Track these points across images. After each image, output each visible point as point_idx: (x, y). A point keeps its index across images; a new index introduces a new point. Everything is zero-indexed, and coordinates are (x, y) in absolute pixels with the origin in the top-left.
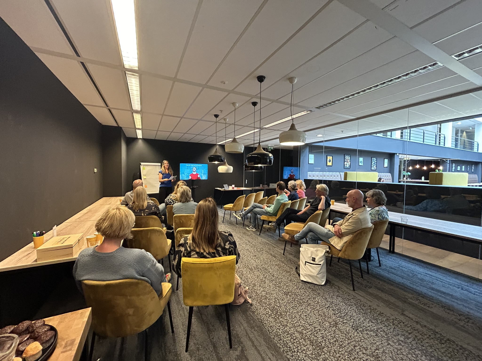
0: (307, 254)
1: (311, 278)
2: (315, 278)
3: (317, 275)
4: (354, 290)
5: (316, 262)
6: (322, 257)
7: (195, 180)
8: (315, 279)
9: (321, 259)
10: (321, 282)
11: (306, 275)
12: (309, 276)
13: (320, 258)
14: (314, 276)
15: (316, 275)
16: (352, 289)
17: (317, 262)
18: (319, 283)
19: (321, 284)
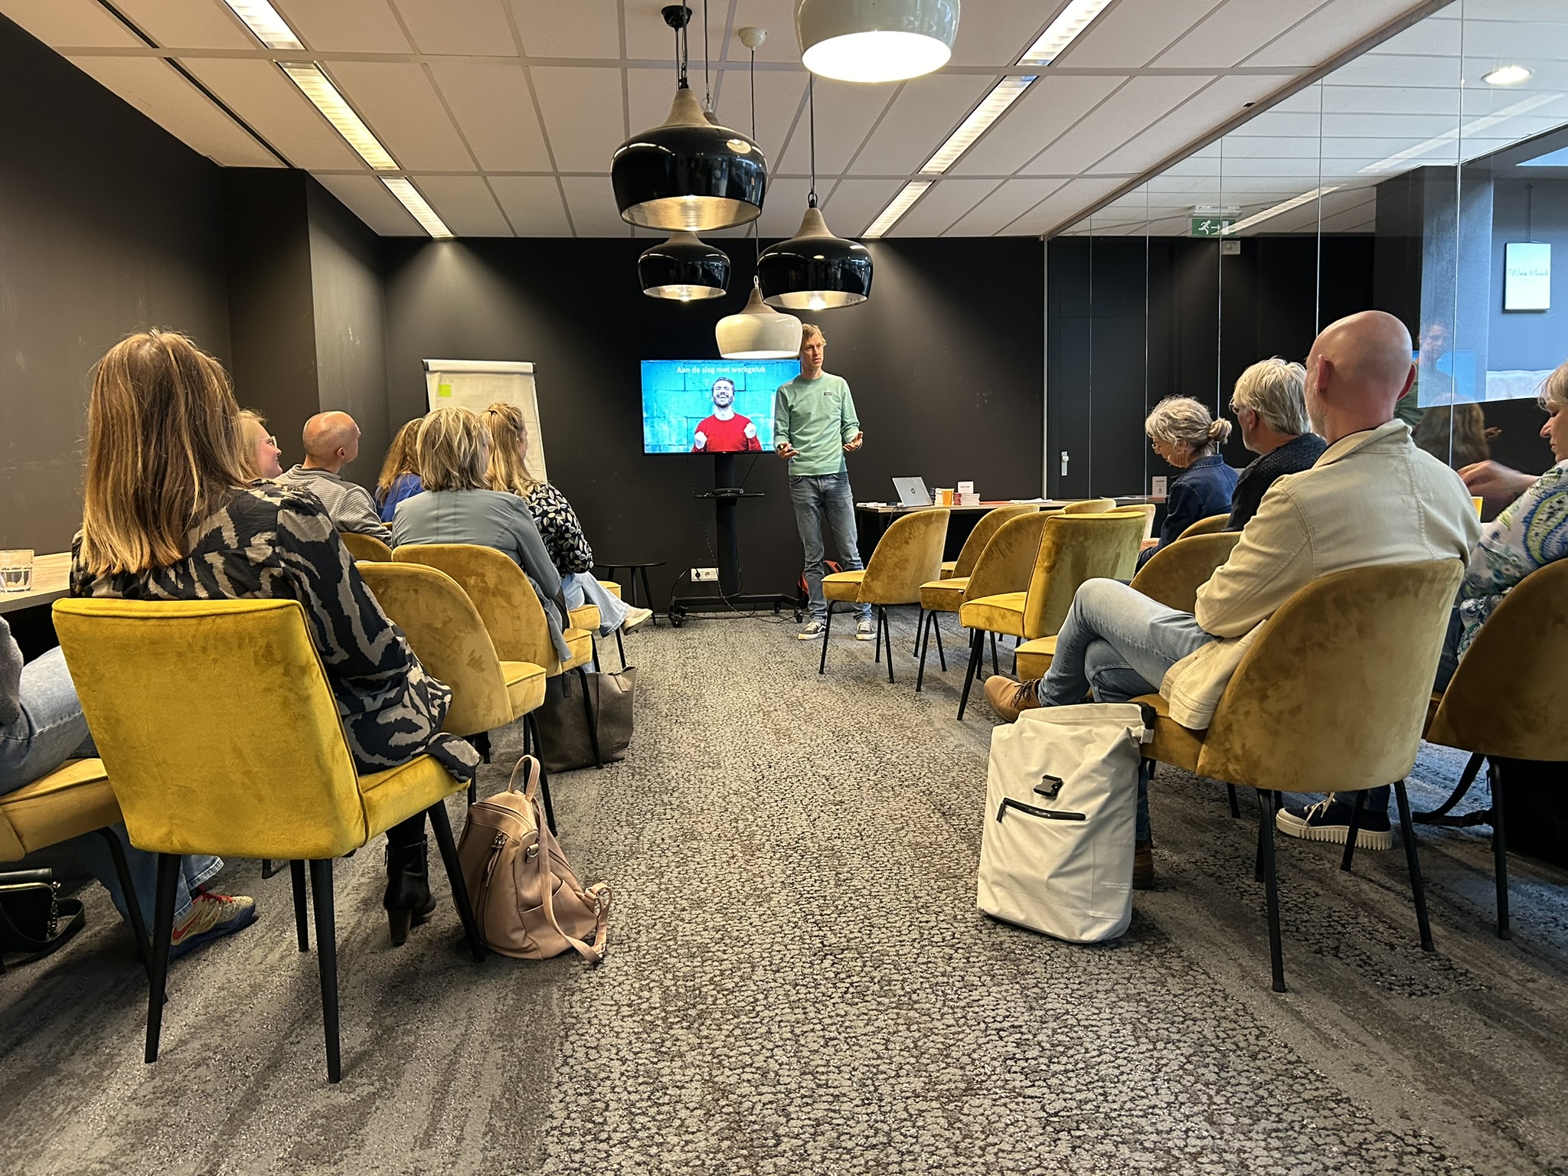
0: (1026, 757)
1: (1022, 897)
2: (1044, 893)
3: (1053, 881)
4: (1279, 986)
5: (1060, 802)
6: (1094, 771)
7: (730, 454)
8: (1042, 902)
9: (1090, 786)
10: (1077, 924)
11: (998, 878)
12: (1015, 885)
13: (1085, 777)
14: (1038, 881)
15: (1045, 877)
16: (1269, 980)
17: (1063, 802)
18: (1065, 932)
19: (1076, 938)
